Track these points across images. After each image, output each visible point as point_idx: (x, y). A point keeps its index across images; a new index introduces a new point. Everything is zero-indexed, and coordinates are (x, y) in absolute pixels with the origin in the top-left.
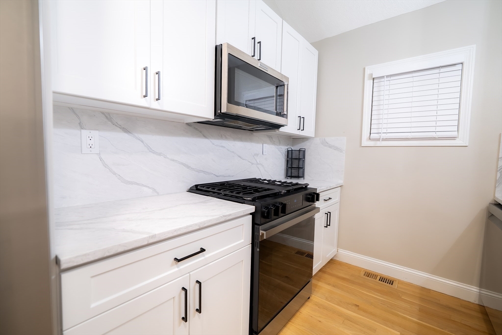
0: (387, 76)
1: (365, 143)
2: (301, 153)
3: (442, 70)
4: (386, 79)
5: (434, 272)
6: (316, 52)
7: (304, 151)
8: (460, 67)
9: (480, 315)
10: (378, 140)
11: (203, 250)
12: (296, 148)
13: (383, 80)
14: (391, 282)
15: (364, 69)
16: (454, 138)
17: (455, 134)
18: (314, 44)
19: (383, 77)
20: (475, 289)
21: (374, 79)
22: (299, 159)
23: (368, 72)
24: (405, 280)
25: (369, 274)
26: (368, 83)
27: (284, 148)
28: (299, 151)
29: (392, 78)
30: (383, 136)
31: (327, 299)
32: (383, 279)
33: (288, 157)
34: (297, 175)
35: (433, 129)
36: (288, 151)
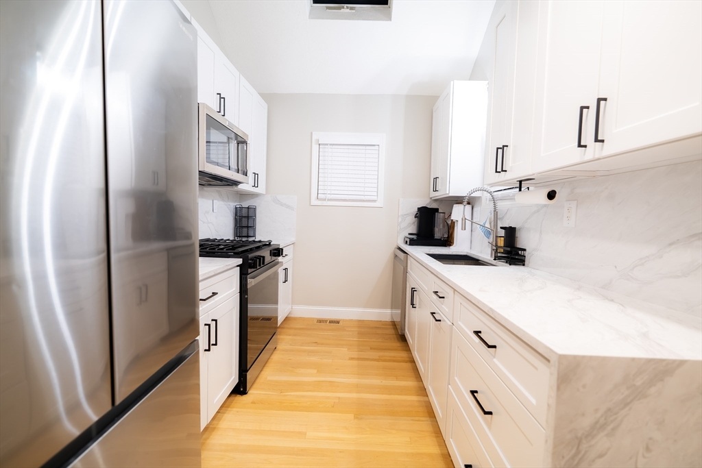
0: (330, 145)
1: (314, 202)
2: (251, 211)
3: (368, 147)
4: (329, 146)
5: (366, 306)
6: (266, 106)
7: (255, 209)
8: (376, 147)
9: (392, 327)
10: (325, 200)
11: (214, 294)
12: (245, 205)
13: (327, 146)
14: (338, 322)
15: (312, 133)
16: (375, 201)
17: (375, 198)
18: (262, 95)
19: (327, 144)
20: (389, 311)
21: (319, 145)
22: (248, 217)
23: (314, 137)
24: (347, 318)
25: (320, 321)
26: (315, 147)
27: (233, 205)
28: (248, 208)
29: (334, 147)
30: (329, 197)
31: (291, 345)
32: (331, 322)
33: (236, 215)
34: (246, 235)
35: (362, 193)
36: (236, 208)
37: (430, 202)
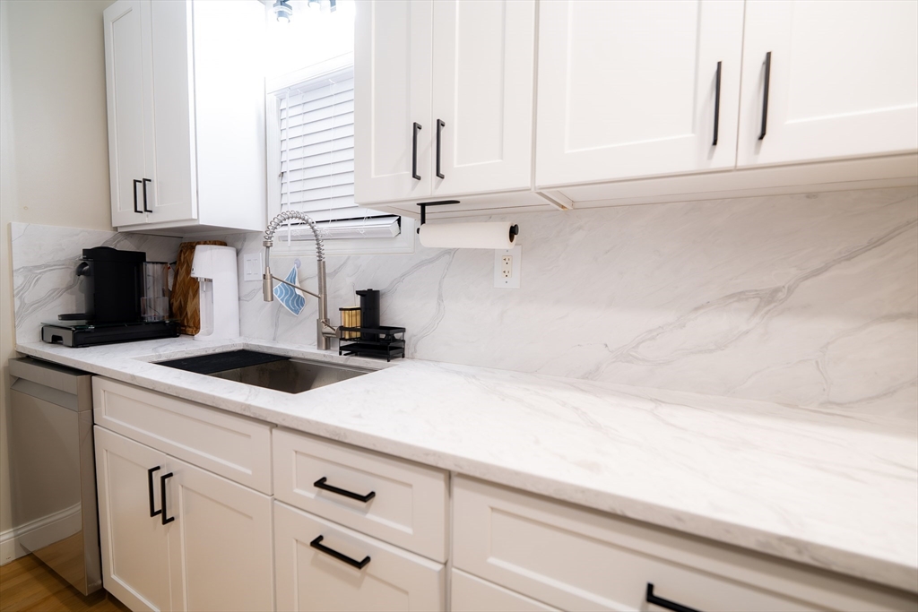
37: (114, 238)
